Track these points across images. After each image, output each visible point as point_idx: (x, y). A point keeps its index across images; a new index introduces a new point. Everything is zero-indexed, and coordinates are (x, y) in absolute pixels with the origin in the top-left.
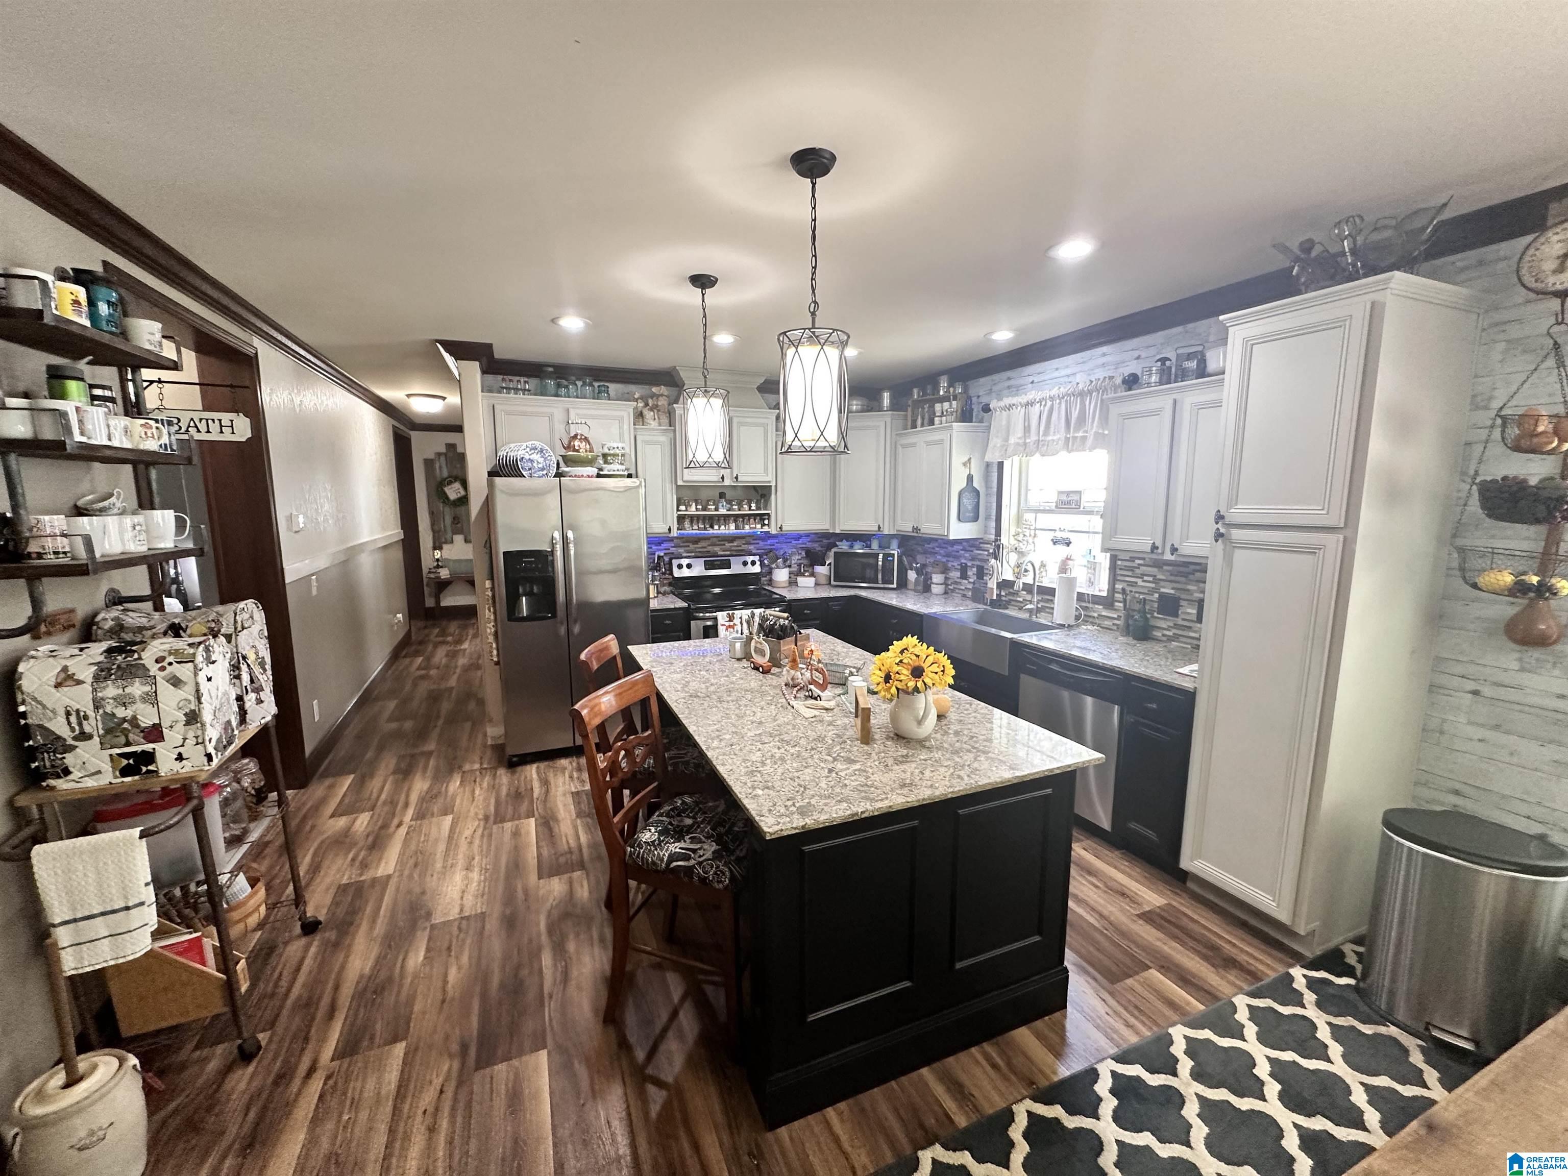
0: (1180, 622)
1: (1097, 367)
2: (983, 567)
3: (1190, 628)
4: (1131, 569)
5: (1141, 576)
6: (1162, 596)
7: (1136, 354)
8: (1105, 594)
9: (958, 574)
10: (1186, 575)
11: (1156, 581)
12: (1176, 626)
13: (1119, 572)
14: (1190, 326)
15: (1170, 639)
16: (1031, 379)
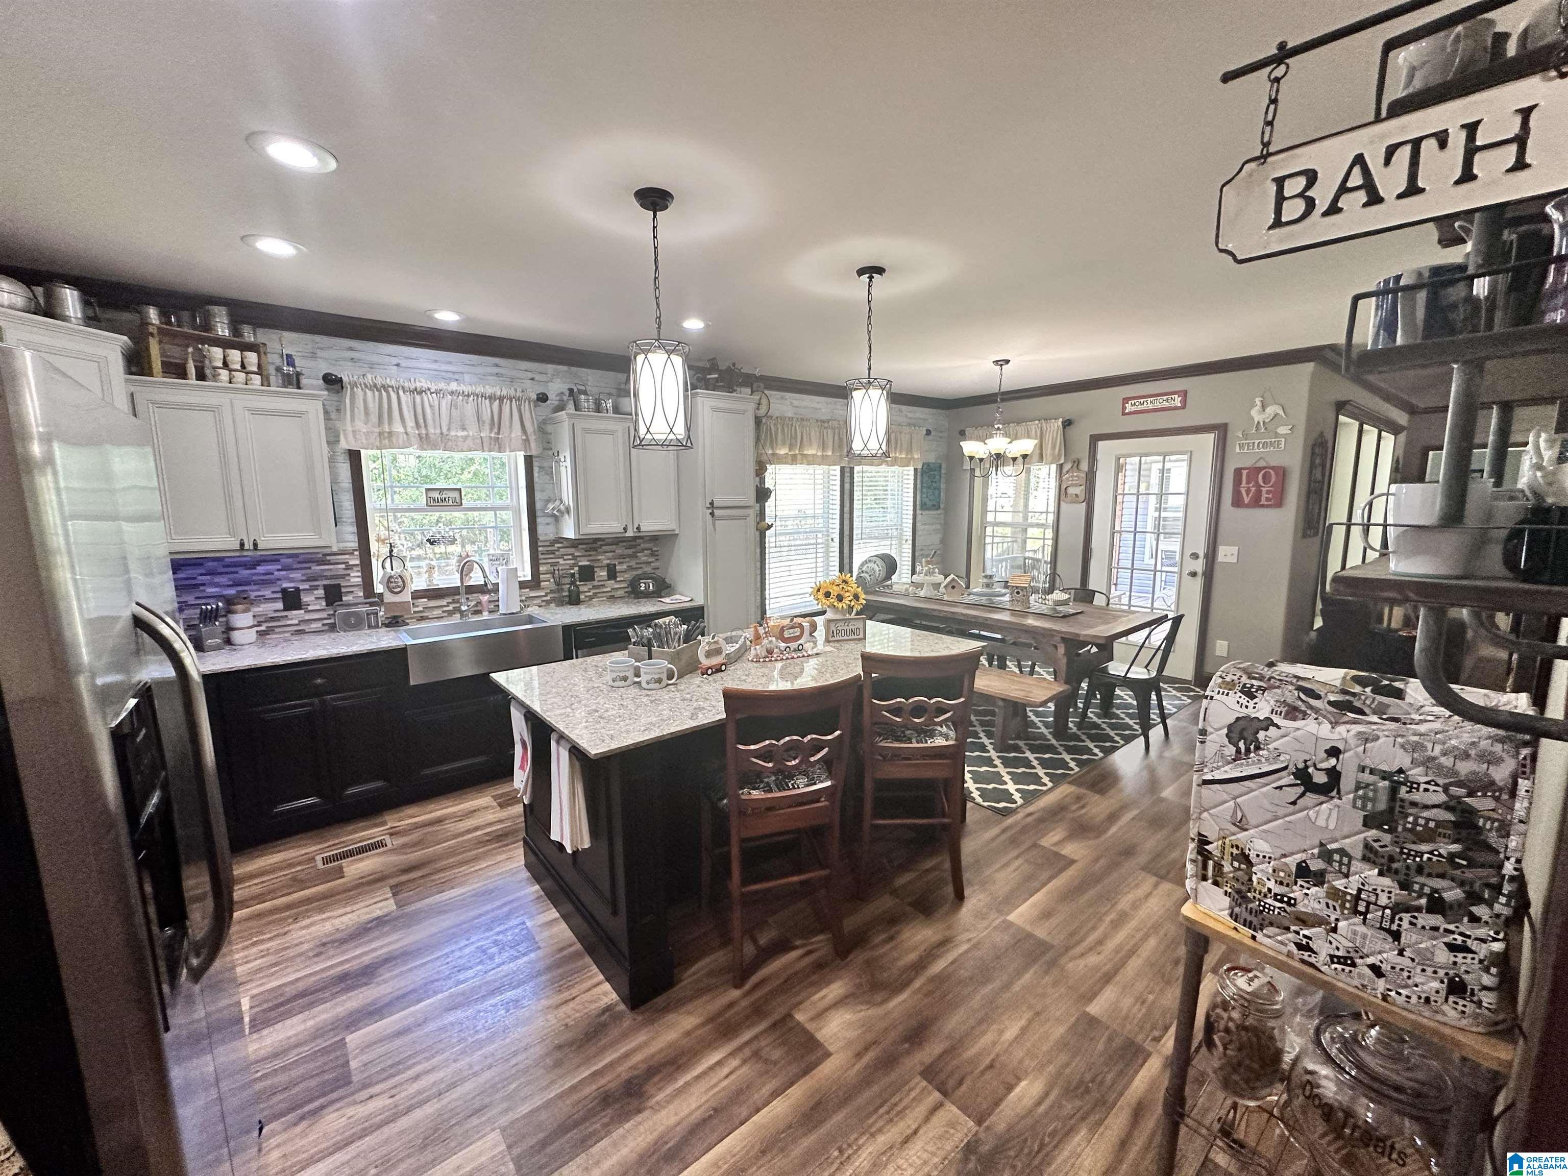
0: (596, 583)
1: (491, 375)
2: (338, 586)
3: (603, 586)
4: (553, 552)
5: (562, 557)
6: (580, 567)
7: (530, 375)
8: (529, 578)
9: (280, 605)
10: (595, 550)
11: (574, 558)
12: (594, 587)
13: (541, 556)
14: (574, 369)
15: (591, 598)
16: (395, 361)
